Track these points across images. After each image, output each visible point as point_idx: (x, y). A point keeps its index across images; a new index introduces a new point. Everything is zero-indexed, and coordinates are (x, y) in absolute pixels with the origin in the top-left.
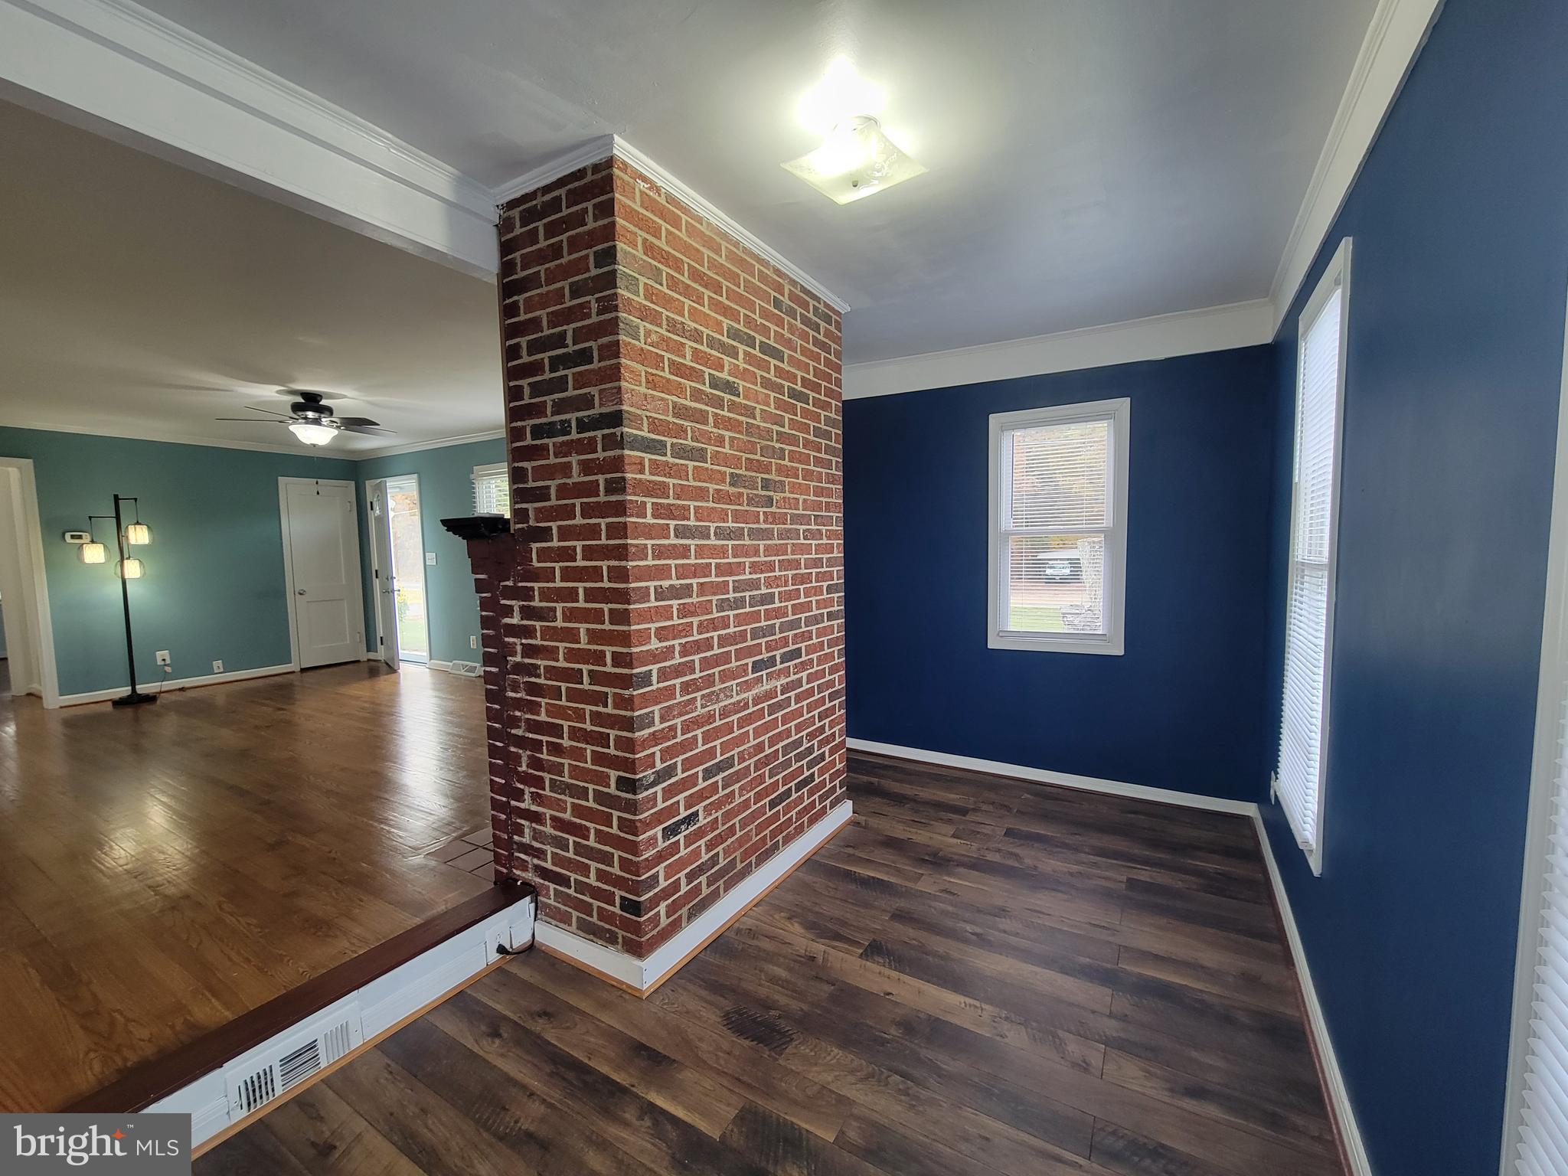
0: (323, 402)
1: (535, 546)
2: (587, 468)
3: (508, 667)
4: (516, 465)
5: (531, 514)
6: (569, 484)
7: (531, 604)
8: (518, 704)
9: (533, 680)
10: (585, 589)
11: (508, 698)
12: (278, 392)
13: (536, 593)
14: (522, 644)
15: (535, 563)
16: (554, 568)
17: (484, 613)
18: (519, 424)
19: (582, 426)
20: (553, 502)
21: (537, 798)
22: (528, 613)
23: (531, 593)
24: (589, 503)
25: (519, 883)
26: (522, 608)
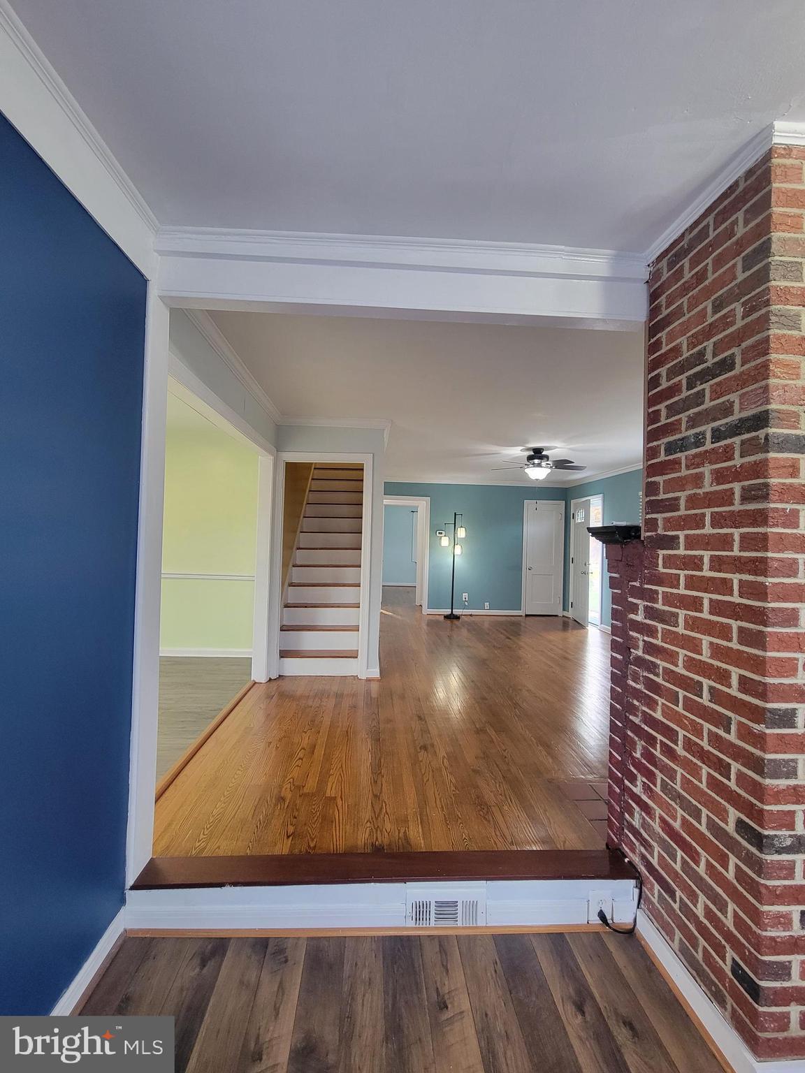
0: (544, 453)
1: (661, 553)
2: (719, 477)
3: (631, 657)
4: (650, 480)
5: (660, 523)
6: (699, 494)
7: (655, 605)
8: (637, 694)
9: (651, 676)
10: (711, 600)
11: (629, 685)
12: (521, 450)
13: (660, 596)
14: (644, 641)
15: (661, 569)
16: (679, 575)
17: (614, 606)
18: (655, 443)
19: (717, 435)
20: (682, 512)
21: (647, 789)
22: (651, 613)
23: (656, 596)
24: (721, 513)
25: (626, 860)
26: (646, 608)
